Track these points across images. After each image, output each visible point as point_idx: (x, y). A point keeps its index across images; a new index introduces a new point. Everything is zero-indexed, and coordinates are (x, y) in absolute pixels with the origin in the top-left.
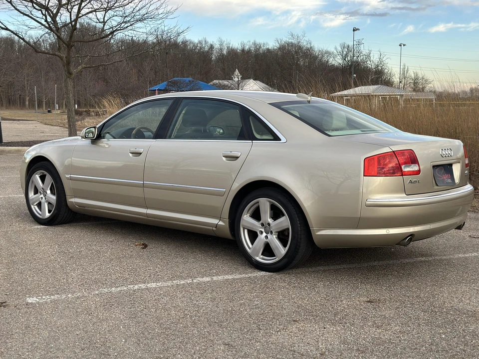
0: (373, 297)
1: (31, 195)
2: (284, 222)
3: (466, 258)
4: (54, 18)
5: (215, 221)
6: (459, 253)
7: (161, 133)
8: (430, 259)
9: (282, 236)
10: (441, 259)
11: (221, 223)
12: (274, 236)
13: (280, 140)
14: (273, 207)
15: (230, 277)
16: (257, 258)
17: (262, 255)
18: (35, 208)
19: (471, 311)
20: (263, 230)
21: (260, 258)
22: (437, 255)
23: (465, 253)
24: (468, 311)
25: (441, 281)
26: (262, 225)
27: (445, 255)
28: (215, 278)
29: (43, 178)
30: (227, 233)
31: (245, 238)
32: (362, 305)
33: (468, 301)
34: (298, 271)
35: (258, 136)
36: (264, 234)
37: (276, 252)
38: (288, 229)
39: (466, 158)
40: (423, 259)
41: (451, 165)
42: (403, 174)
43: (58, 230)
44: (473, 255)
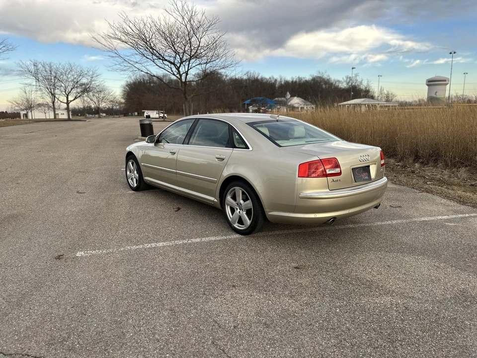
0: (302, 263)
1: (128, 173)
2: (249, 204)
3: (382, 226)
4: (178, 69)
5: (212, 199)
6: (378, 221)
7: (187, 141)
8: (357, 226)
9: (248, 212)
10: (364, 227)
11: (215, 200)
12: (244, 213)
13: (249, 149)
14: (243, 193)
15: (213, 238)
16: (235, 225)
17: (238, 223)
18: (130, 180)
19: (369, 281)
20: (238, 208)
21: (236, 225)
22: (362, 223)
23: (382, 221)
24: (367, 281)
25: (357, 248)
26: (237, 204)
27: (368, 223)
28: (204, 239)
29: (133, 164)
30: (219, 206)
31: (228, 210)
32: (290, 271)
33: (370, 270)
34: (263, 233)
35: (237, 146)
36: (239, 210)
37: (245, 223)
38: (251, 209)
39: (382, 159)
40: (351, 226)
41: (369, 166)
42: (327, 175)
43: (139, 194)
44: (388, 223)
